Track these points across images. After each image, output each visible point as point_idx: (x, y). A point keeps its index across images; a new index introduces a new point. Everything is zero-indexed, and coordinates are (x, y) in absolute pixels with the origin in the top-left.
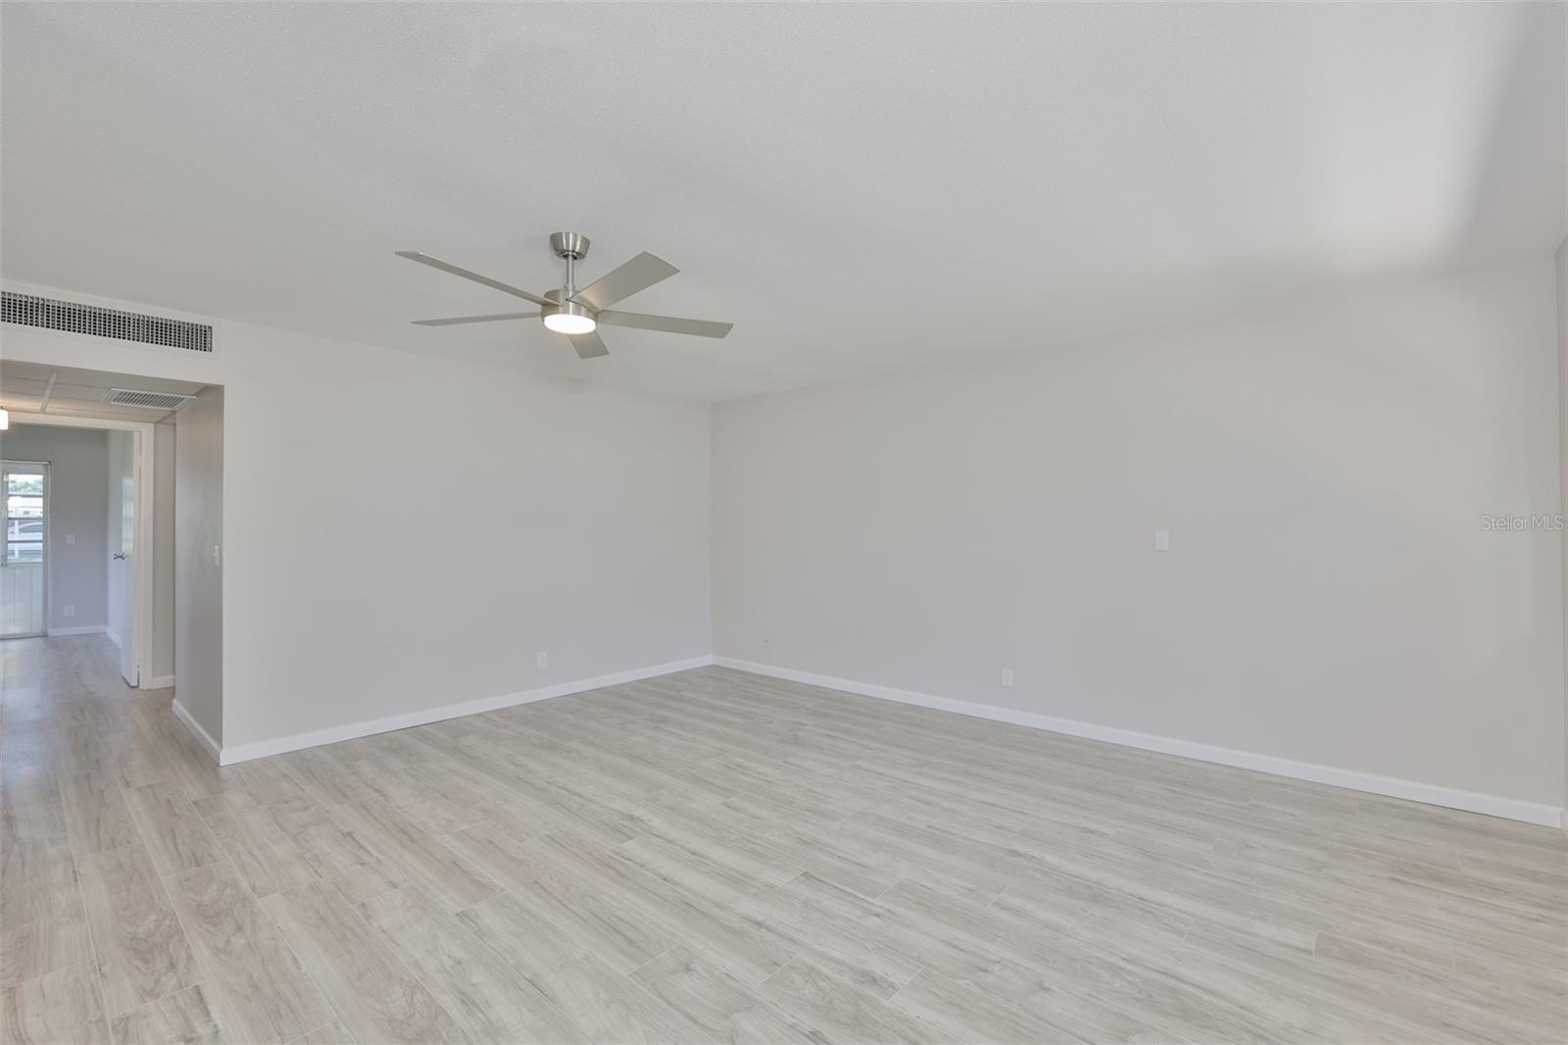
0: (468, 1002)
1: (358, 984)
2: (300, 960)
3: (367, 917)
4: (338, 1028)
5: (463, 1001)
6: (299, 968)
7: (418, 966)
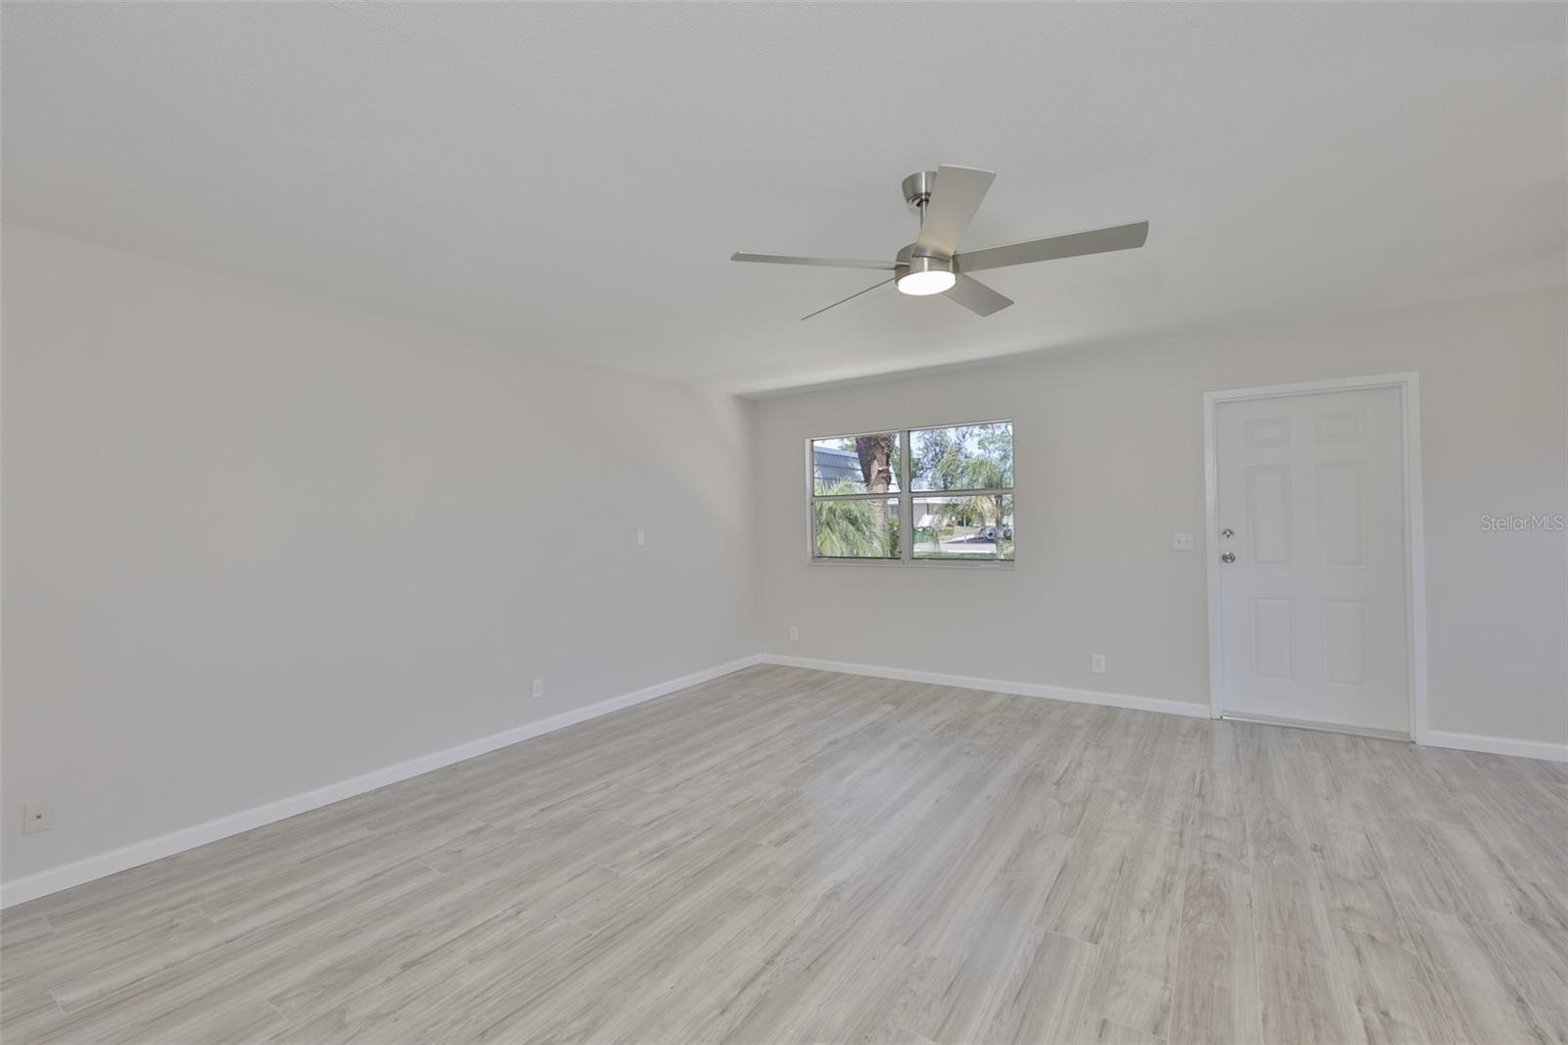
0: (1166, 890)
1: (1225, 953)
2: (1260, 1016)
3: (1165, 1010)
4: (1259, 936)
5: (1169, 891)
6: (1265, 1008)
7: (1171, 931)
